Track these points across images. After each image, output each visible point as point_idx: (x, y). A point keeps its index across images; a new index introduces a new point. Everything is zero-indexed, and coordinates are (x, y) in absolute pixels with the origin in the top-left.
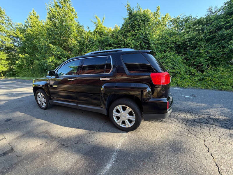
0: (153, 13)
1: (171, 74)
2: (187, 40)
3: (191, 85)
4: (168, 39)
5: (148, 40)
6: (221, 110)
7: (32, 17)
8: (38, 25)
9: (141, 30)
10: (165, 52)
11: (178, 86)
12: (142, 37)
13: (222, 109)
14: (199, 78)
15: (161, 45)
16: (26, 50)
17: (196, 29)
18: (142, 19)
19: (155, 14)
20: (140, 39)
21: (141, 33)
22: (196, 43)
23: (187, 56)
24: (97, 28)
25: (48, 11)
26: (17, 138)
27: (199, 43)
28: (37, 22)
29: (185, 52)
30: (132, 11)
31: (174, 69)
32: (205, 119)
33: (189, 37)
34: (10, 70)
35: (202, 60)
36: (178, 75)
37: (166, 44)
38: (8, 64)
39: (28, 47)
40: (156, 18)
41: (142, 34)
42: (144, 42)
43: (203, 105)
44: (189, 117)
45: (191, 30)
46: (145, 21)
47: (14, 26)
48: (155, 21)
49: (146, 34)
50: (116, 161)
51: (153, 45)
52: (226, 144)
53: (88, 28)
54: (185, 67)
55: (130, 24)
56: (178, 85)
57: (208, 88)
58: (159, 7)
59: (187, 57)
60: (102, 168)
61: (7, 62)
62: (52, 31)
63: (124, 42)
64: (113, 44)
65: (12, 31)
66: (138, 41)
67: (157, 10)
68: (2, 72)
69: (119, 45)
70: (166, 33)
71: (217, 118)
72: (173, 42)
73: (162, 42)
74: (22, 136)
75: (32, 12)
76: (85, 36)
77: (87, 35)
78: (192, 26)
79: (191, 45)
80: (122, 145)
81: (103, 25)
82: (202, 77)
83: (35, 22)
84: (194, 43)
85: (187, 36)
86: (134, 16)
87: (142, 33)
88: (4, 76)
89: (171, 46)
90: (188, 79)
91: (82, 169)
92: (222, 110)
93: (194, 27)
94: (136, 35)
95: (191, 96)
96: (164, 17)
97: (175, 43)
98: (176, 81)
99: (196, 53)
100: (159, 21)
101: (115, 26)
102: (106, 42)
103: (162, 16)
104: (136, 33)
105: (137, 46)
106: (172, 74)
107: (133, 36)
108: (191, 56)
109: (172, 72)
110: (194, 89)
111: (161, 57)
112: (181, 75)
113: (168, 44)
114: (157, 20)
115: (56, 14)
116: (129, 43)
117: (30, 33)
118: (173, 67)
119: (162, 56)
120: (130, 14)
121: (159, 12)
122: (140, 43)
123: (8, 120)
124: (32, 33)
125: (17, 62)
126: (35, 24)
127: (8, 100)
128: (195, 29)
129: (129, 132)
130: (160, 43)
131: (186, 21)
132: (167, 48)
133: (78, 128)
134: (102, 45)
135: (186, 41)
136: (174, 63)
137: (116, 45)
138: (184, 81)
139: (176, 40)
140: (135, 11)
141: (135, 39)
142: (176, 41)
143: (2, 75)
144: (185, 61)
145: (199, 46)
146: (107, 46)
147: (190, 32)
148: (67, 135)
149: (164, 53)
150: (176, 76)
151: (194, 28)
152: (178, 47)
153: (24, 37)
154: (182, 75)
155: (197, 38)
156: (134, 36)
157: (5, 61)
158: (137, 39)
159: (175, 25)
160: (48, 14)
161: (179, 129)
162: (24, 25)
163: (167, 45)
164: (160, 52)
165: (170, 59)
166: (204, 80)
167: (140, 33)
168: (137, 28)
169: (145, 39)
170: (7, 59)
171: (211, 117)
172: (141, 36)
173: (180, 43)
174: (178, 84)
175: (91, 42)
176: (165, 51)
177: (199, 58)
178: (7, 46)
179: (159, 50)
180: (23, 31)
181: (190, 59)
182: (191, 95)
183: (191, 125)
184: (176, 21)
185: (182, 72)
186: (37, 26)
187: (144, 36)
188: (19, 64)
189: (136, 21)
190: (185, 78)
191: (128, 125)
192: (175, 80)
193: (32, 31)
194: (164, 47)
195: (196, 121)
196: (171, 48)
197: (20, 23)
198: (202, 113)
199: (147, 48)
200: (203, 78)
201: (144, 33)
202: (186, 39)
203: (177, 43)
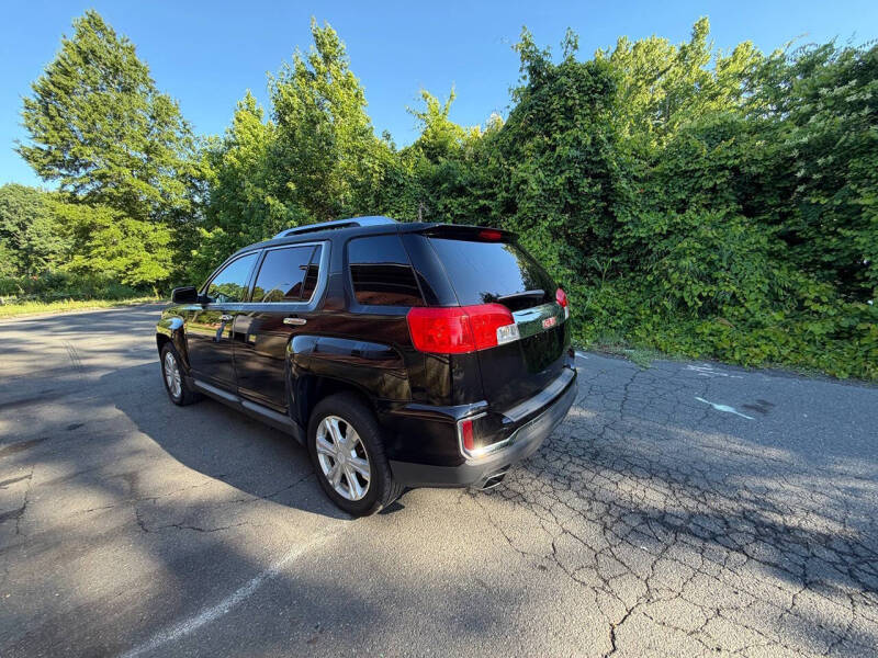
0: (677, 51)
1: (696, 304)
2: (795, 153)
3: (786, 359)
4: (698, 157)
5: (602, 163)
6: (848, 490)
7: (243, 115)
8: (256, 139)
9: (575, 126)
10: (681, 211)
11: (717, 356)
12: (578, 153)
13: (861, 485)
14: (830, 327)
15: (667, 182)
16: (221, 216)
17: (848, 99)
18: (583, 83)
19: (685, 54)
20: (569, 161)
21: (574, 140)
22: (841, 164)
23: (796, 224)
24: (425, 133)
25: (272, 95)
26: (53, 483)
27: (855, 164)
28: (253, 130)
29: (787, 206)
30: (540, 61)
31: (714, 281)
32: (723, 518)
33: (805, 140)
34: (176, 277)
35: (863, 241)
36: (731, 309)
37: (691, 177)
38: (174, 259)
39: (227, 207)
40: (688, 69)
41: (580, 143)
42: (586, 173)
43: (774, 453)
44: (654, 496)
45: (820, 106)
46: (593, 92)
47: (198, 147)
48: (686, 79)
49: (595, 142)
50: (235, 610)
51: (623, 183)
52: (719, 650)
53: (388, 137)
54: (770, 276)
55: (531, 107)
56: (719, 353)
57: (869, 377)
58: (703, 20)
59: (793, 228)
60: (180, 621)
61: (172, 253)
62: (280, 156)
63: (507, 179)
64: (473, 185)
65: (190, 161)
66: (562, 172)
67: (696, 37)
68: (158, 281)
69: (491, 191)
70: (693, 131)
71: (793, 522)
72: (723, 168)
73: (671, 170)
74: (67, 480)
75: (244, 101)
76: (370, 165)
77: (377, 161)
78: (824, 91)
79: (815, 176)
80: (301, 559)
81: (447, 122)
82: (845, 323)
83: (250, 129)
84: (833, 164)
85: (795, 138)
86: (552, 78)
87: (576, 139)
88: (160, 293)
89: (711, 184)
90: (770, 331)
91: (130, 608)
92: (854, 491)
93: (838, 91)
94: (553, 149)
95: (746, 406)
96: (729, 57)
97: (735, 169)
98: (711, 335)
99: (839, 210)
100: (702, 80)
101: (489, 121)
102: (446, 180)
103: (718, 56)
104: (555, 140)
105: (558, 191)
106: (700, 303)
107: (543, 153)
108: (816, 225)
109: (700, 297)
110: (794, 375)
111: (657, 231)
112: (743, 310)
113: (697, 174)
114: (694, 76)
115: (295, 101)
116: (525, 182)
117: (232, 165)
118: (709, 275)
119: (665, 228)
120: (534, 71)
121: (705, 40)
122: (569, 180)
123: (73, 427)
124: (238, 164)
125: (195, 253)
126: (248, 136)
127: (116, 368)
128: (839, 100)
129: (361, 520)
130: (662, 175)
131: (807, 68)
132: (694, 191)
133: (221, 478)
134: (432, 193)
135: (793, 160)
136: (715, 257)
137: (482, 189)
138: (749, 338)
139: (736, 157)
140: (555, 61)
141: (551, 164)
142: (737, 162)
143: (156, 291)
144: (783, 245)
145: (855, 180)
146: (449, 195)
147: (813, 119)
148: (175, 495)
149: (673, 213)
150: (721, 313)
151: (835, 98)
152: (751, 184)
153: (219, 178)
154: (748, 311)
155: (846, 141)
156: (548, 153)
157: (165, 250)
158: (560, 164)
159: (757, 91)
160: (272, 103)
161: (562, 541)
162: (223, 141)
163: (694, 180)
164: (662, 209)
165: (700, 240)
166: (860, 335)
167: (570, 139)
168: (561, 123)
169: (593, 163)
170: (170, 245)
171: (766, 514)
172: (574, 153)
173: (761, 171)
174: (716, 349)
175: (395, 185)
176: (682, 207)
177: (849, 233)
178: (177, 206)
179: (652, 202)
180: (216, 158)
181: (811, 238)
182: (749, 403)
183: (630, 536)
184: (763, 73)
185: (753, 296)
186: (254, 143)
187: (588, 149)
188: (200, 259)
189: (556, 98)
190: (759, 323)
191: (356, 493)
192: (707, 331)
193: (238, 157)
194: (681, 188)
195: (671, 520)
196: (713, 190)
197: (213, 137)
198: (734, 488)
199: (602, 197)
200: (851, 328)
201: (587, 140)
202: (790, 149)
203: (746, 169)
